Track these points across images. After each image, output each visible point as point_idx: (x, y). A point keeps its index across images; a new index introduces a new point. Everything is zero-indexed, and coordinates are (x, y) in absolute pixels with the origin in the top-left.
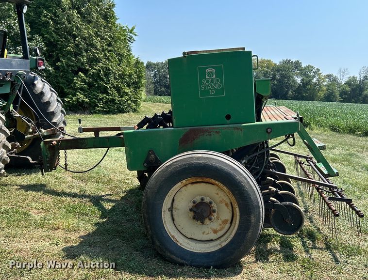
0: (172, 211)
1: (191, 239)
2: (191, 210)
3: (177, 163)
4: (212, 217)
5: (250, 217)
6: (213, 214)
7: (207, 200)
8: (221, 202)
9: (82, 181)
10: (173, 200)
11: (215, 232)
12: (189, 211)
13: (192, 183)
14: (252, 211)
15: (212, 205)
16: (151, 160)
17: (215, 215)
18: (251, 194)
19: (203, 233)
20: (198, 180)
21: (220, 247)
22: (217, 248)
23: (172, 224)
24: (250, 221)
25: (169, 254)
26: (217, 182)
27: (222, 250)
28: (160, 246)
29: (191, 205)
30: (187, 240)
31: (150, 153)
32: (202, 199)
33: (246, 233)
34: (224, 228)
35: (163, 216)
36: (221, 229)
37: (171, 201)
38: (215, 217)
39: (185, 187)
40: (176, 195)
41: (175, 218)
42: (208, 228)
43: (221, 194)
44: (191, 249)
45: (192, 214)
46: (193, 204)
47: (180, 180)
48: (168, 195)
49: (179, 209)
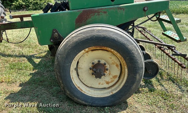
0: (77, 70)
1: (91, 87)
2: (90, 69)
3: (81, 35)
4: (106, 73)
5: (136, 75)
6: (106, 71)
7: (102, 62)
8: (113, 64)
9: (21, 47)
10: (78, 62)
11: (108, 83)
12: (89, 70)
13: (92, 50)
14: (138, 71)
15: (106, 65)
16: (56, 37)
17: (108, 72)
18: (139, 59)
19: (99, 84)
20: (97, 49)
21: (111, 94)
22: (109, 95)
23: (78, 79)
24: (136, 78)
25: (76, 99)
26: (112, 50)
27: (113, 96)
28: (70, 94)
29: (91, 65)
30: (88, 89)
31: (54, 31)
32: (99, 62)
33: (131, 86)
34: (114, 81)
35: (71, 74)
36: (112, 82)
37: (76, 63)
38: (108, 73)
39: (87, 53)
40: (80, 59)
41: (80, 74)
42: (102, 80)
43: (114, 58)
44: (91, 95)
45: (91, 71)
46: (92, 65)
47: (84, 49)
48: (74, 59)
49: (82, 69)
